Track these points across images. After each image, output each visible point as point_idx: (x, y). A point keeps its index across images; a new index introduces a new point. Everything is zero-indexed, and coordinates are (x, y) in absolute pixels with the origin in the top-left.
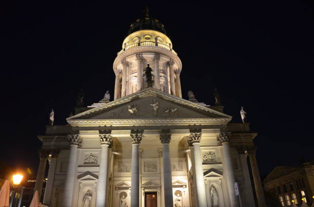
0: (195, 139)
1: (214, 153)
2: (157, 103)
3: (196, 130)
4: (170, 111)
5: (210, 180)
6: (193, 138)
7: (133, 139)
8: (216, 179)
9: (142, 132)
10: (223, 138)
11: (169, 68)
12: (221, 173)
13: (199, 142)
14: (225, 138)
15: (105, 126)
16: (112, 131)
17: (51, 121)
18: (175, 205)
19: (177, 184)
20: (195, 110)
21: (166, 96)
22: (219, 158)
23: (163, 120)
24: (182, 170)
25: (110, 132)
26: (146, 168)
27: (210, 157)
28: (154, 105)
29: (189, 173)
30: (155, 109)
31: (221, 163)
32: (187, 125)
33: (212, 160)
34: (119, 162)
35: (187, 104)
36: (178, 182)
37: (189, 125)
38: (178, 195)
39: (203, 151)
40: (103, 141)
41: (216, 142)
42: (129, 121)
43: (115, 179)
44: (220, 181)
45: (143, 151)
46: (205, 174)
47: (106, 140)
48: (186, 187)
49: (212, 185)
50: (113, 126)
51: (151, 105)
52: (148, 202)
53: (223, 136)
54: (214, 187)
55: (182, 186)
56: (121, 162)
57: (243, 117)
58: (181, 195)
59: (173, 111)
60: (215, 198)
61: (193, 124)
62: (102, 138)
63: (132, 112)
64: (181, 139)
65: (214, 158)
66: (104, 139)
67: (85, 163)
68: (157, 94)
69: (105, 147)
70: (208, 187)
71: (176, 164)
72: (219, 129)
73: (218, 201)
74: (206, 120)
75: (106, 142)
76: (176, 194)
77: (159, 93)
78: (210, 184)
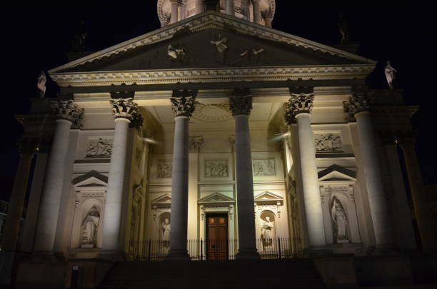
0: (300, 106)
1: (338, 137)
2: (225, 40)
3: (303, 89)
4: (250, 54)
5: (331, 189)
6: (297, 105)
7: (176, 108)
8: (343, 186)
9: (194, 94)
10: (357, 104)
11: (252, 6)
12: (353, 174)
13: (308, 112)
14: (362, 104)
15: (123, 84)
16: (136, 93)
17: (40, 91)
18: (262, 236)
19: (265, 199)
20: (300, 51)
21: (243, 26)
22: (348, 146)
23: (237, 71)
24: (275, 174)
25: (132, 95)
26: (208, 171)
27: (329, 144)
28: (217, 43)
29: (287, 178)
30: (220, 50)
31: (352, 155)
32: (285, 79)
33: (334, 149)
34: (160, 161)
35: (284, 39)
36: (266, 195)
37: (289, 80)
38: (268, 218)
39: (316, 132)
40: (118, 111)
41: (343, 116)
42: (169, 73)
43: (151, 189)
44: (351, 189)
45: (202, 140)
46: (320, 175)
47: (125, 110)
48: (282, 204)
49: (334, 197)
50: (138, 83)
51: (212, 42)
52: (212, 231)
53: (356, 101)
54: (338, 201)
55: (274, 203)
56: (164, 161)
57: (389, 79)
58: (272, 219)
59: (255, 53)
60: (341, 222)
61: (296, 79)
62: (116, 107)
63: (175, 57)
64: (272, 116)
65: (338, 145)
66: (121, 109)
67: (88, 156)
68: (224, 23)
69: (122, 123)
70: (327, 200)
71: (264, 163)
72: (349, 87)
73: (347, 227)
74: (322, 69)
75: (124, 114)
76: (263, 217)
77: (227, 21)
78: (330, 194)
